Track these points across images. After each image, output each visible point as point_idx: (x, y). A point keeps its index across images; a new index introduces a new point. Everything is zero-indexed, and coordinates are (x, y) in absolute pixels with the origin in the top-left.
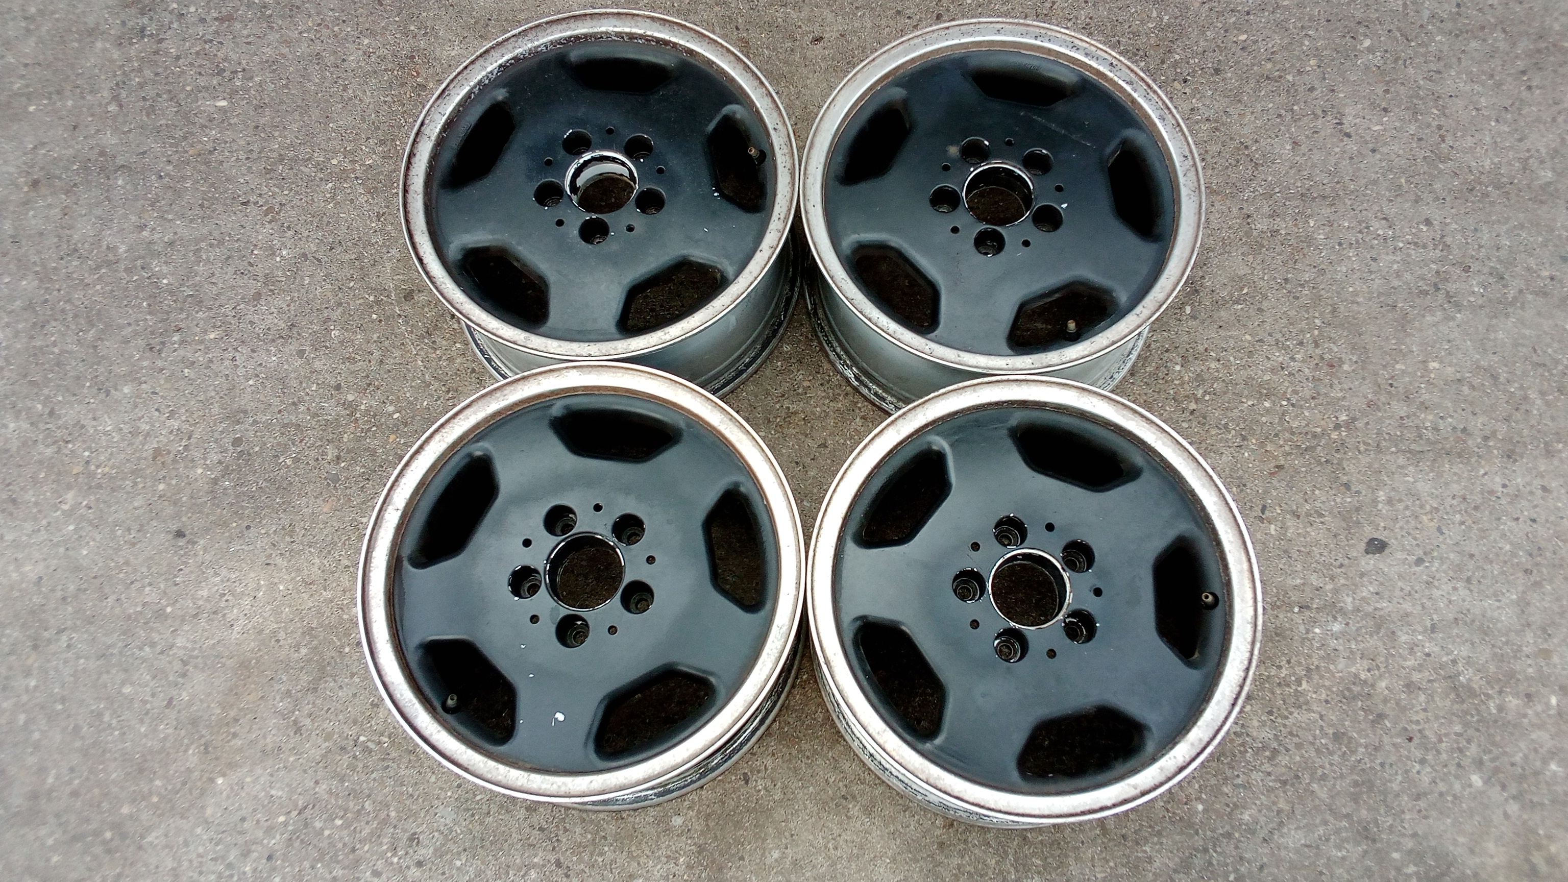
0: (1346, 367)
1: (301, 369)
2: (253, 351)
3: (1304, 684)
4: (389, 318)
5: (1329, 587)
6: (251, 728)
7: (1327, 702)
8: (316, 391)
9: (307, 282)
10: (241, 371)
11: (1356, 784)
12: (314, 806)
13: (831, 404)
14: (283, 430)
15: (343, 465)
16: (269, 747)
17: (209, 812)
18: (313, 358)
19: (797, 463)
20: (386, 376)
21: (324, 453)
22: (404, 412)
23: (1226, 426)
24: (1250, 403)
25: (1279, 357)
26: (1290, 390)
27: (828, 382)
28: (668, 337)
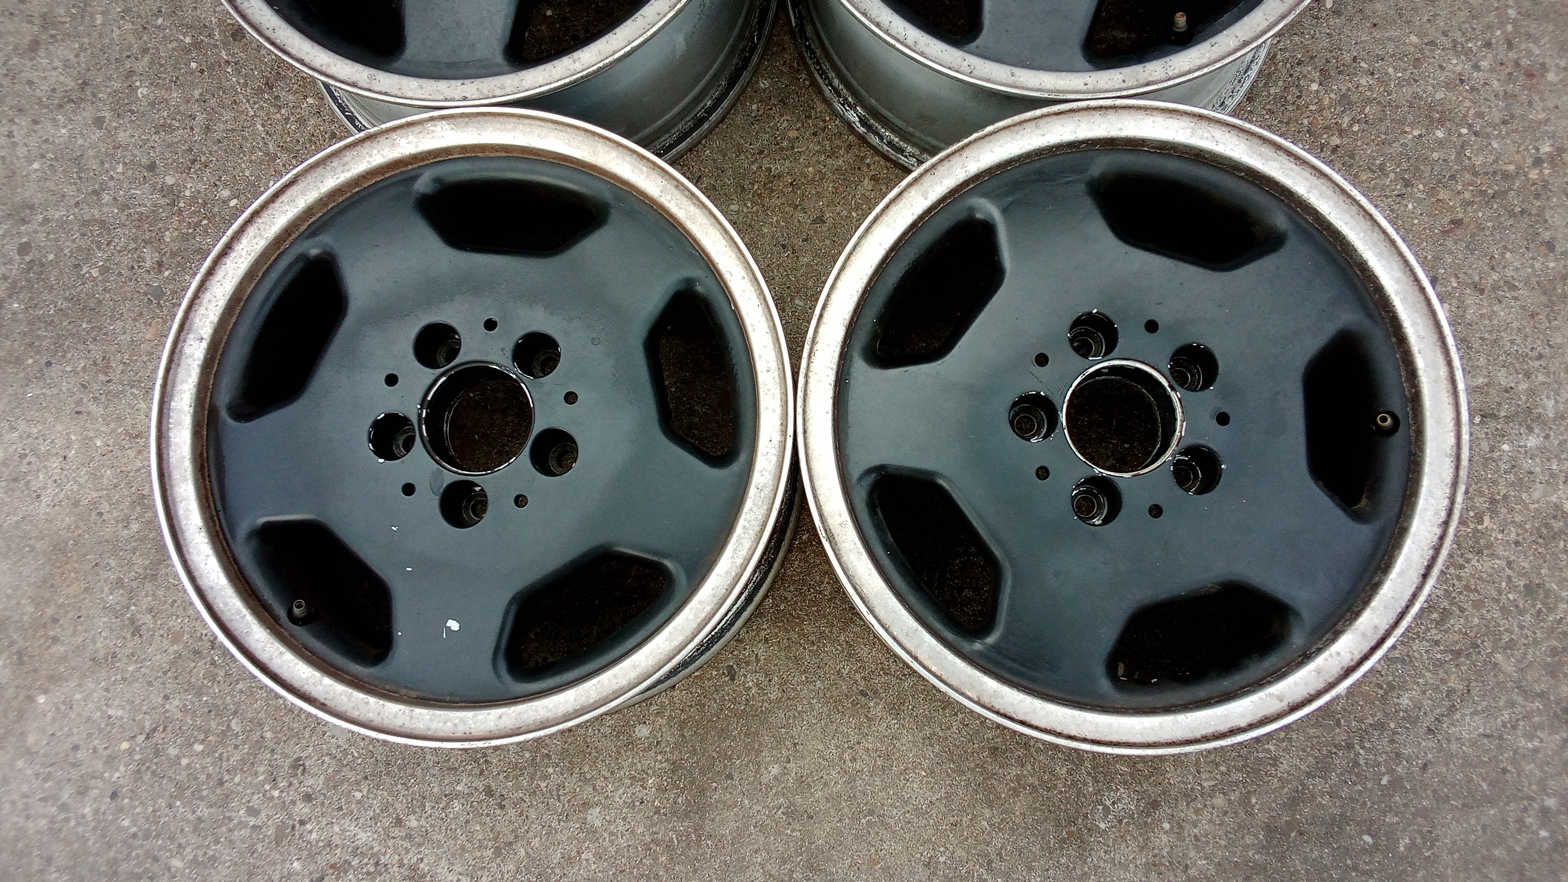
0: (1551, 76)
1: (100, 144)
2: (35, 122)
3: (1487, 519)
4: (216, 66)
5: (1523, 386)
6: (75, 631)
7: (1517, 543)
8: (123, 173)
9: (99, 22)
10: (21, 151)
11: (1554, 652)
12: (164, 730)
13: (829, 161)
14: (84, 230)
15: (167, 273)
16: (101, 654)
17: (31, 739)
18: (116, 128)
19: (784, 246)
20: (215, 148)
21: (141, 259)
22: (243, 197)
23: (1382, 168)
24: (1416, 133)
25: (1457, 65)
26: (1472, 112)
27: (823, 130)
28: (578, 66)
